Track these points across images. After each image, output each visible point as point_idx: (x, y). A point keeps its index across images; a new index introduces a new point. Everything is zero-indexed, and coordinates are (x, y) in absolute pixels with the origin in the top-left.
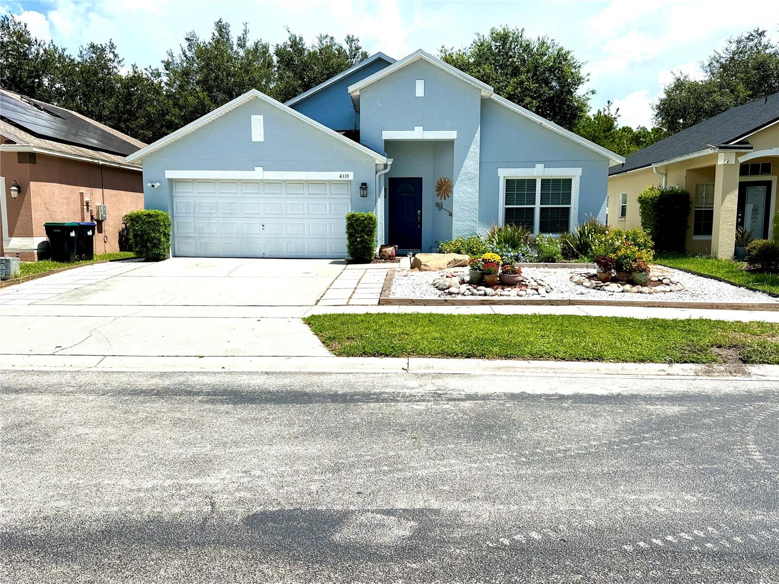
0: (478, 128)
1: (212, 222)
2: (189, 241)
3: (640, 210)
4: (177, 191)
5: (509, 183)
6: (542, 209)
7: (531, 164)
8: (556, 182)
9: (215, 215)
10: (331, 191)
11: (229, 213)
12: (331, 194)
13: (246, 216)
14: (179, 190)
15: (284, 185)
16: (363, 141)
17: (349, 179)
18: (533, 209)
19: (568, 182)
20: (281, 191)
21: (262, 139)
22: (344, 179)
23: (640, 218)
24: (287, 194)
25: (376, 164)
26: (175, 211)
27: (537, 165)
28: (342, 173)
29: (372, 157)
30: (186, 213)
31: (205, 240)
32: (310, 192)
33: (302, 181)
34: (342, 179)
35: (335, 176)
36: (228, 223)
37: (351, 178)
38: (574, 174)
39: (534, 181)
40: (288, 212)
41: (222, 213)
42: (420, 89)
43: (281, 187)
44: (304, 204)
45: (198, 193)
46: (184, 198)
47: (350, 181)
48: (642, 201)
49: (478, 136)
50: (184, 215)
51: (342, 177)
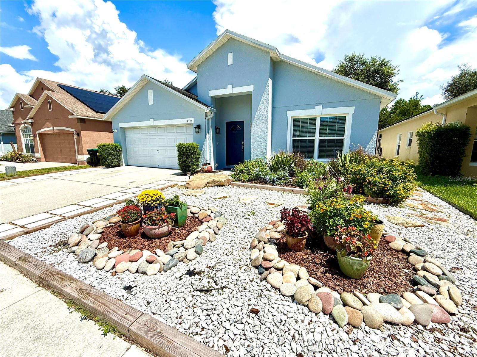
0: (268, 81)
1: (139, 148)
2: (132, 158)
4: (127, 133)
5: (296, 122)
6: (320, 140)
7: (312, 106)
8: (333, 119)
9: (140, 145)
11: (145, 144)
12: (186, 132)
13: (151, 145)
18: (314, 140)
19: (342, 119)
20: (165, 132)
21: (153, 103)
22: (189, 123)
25: (206, 113)
27: (317, 107)
28: (188, 119)
30: (131, 144)
31: (137, 158)
32: (177, 132)
35: (184, 121)
36: (145, 149)
38: (348, 112)
39: (314, 120)
40: (168, 143)
42: (230, 60)
43: (165, 129)
44: (174, 138)
45: (134, 134)
47: (192, 124)
49: (268, 87)
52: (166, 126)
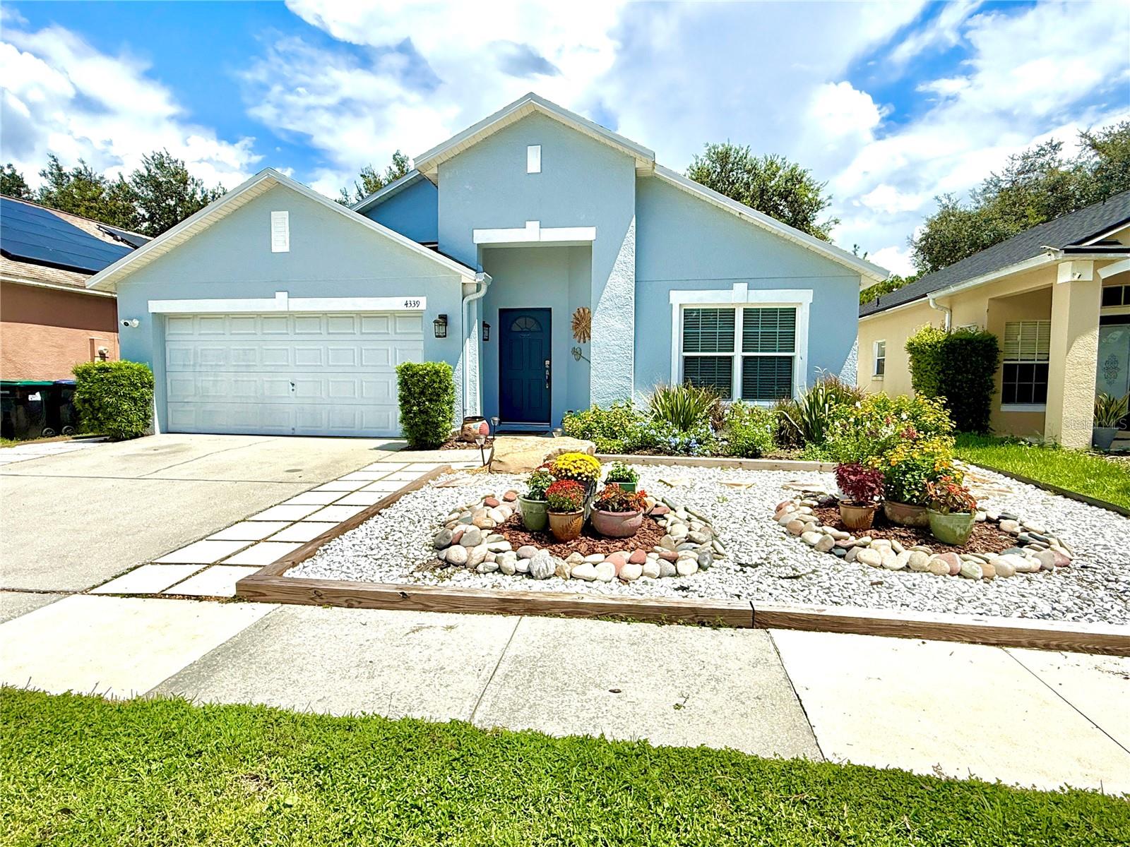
0: (631, 221)
1: (219, 379)
2: (188, 408)
3: (911, 363)
4: (172, 332)
5: (691, 317)
6: (745, 359)
7: (727, 285)
8: (770, 314)
9: (222, 369)
10: (395, 329)
11: (243, 365)
12: (396, 333)
13: (268, 369)
14: (173, 330)
15: (324, 321)
16: (444, 246)
17: (419, 308)
18: (730, 358)
19: (789, 314)
20: (320, 329)
21: (286, 249)
22: (411, 308)
23: (911, 375)
24: (329, 334)
25: (464, 284)
26: (168, 364)
27: (736, 286)
28: (409, 299)
29: (456, 273)
30: (184, 365)
31: (209, 407)
32: (363, 331)
33: (351, 312)
34: (408, 309)
35: (396, 304)
36: (243, 381)
37: (423, 306)
38: (800, 300)
39: (732, 312)
40: (331, 363)
41: (235, 366)
42: (534, 161)
43: (320, 322)
44: (353, 350)
45: (200, 334)
46: (182, 341)
47: (421, 311)
48: (915, 350)
49: (631, 237)
50: (180, 369)
51: (409, 305)
52: (325, 313)
